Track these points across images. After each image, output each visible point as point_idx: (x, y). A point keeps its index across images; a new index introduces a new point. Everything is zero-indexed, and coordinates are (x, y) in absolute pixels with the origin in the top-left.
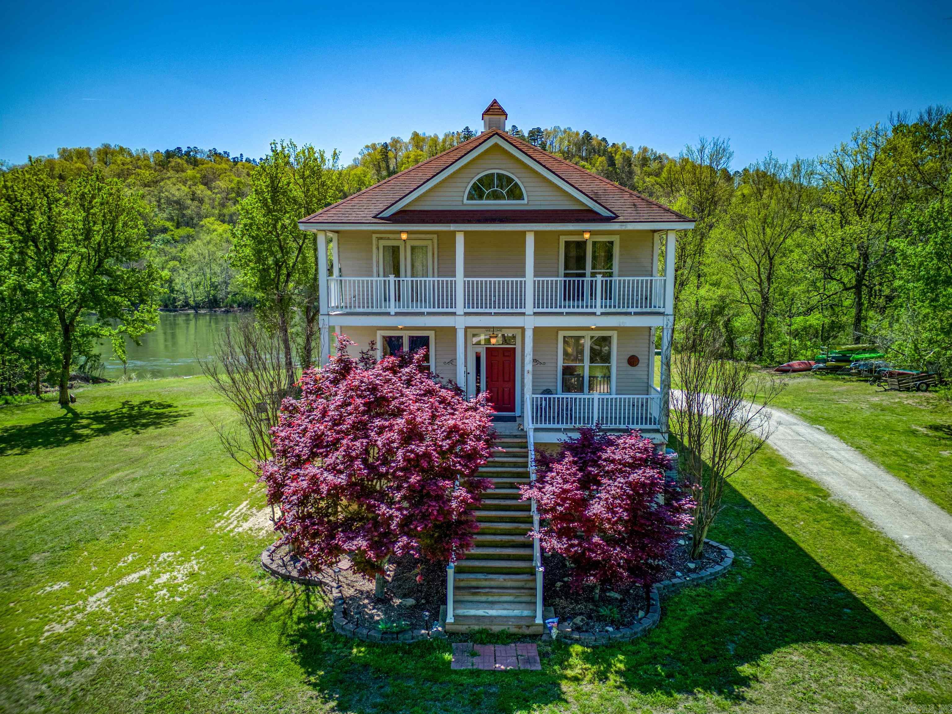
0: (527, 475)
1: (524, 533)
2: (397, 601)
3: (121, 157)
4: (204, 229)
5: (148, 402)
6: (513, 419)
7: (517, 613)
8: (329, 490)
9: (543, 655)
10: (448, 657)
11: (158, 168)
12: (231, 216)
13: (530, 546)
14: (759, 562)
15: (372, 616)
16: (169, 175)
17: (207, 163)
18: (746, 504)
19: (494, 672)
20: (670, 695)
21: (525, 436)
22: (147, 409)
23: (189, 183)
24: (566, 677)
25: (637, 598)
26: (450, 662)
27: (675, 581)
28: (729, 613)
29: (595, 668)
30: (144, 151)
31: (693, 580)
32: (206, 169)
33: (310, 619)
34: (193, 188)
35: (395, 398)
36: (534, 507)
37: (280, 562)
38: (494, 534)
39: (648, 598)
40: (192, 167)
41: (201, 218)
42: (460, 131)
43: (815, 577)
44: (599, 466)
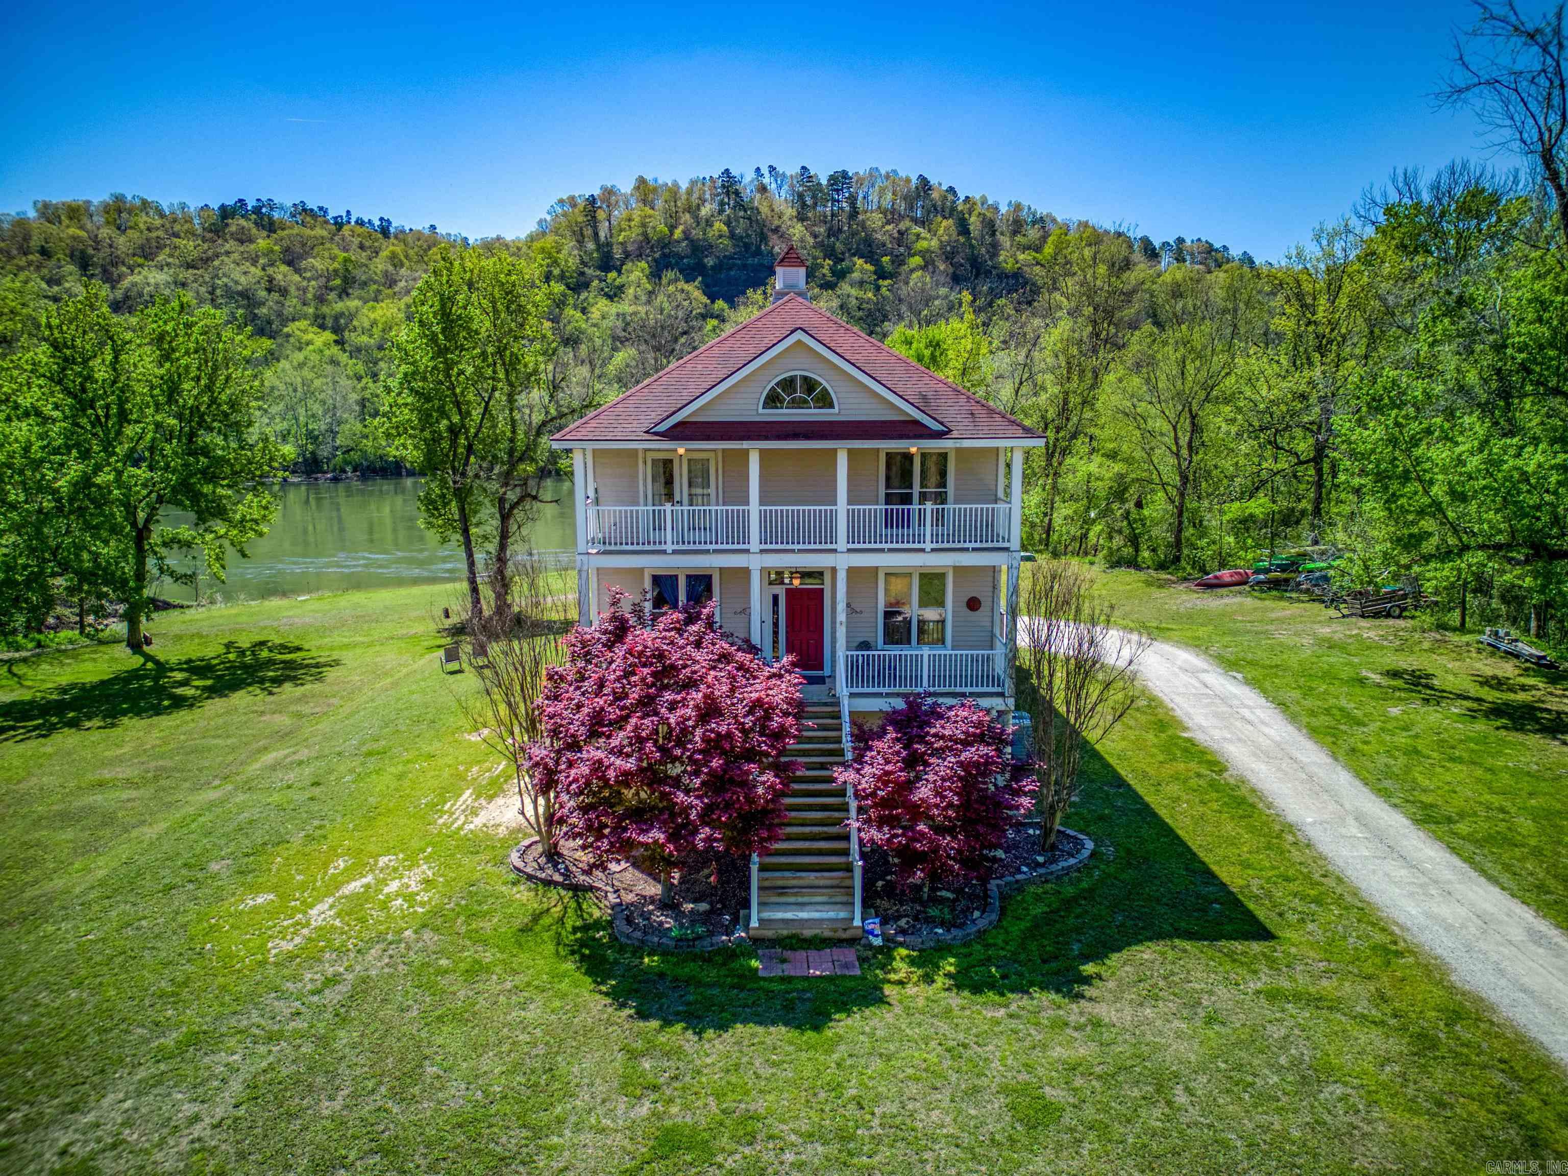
0: (841, 753)
1: (838, 822)
2: (688, 906)
3: (145, 218)
4: (292, 340)
5: (262, 643)
6: (821, 680)
7: (832, 915)
8: (617, 777)
9: (862, 960)
10: (755, 963)
11: (209, 235)
12: (336, 318)
13: (847, 838)
14: (1123, 854)
15: (661, 924)
16: (227, 247)
17: (292, 228)
18: (1120, 782)
19: (807, 978)
20: (1002, 995)
21: (837, 704)
22: (265, 654)
23: (262, 261)
24: (889, 981)
25: (971, 897)
26: (757, 969)
27: (1019, 877)
28: (1078, 910)
29: (920, 972)
30: (183, 206)
31: (1040, 876)
32: (289, 236)
33: (586, 928)
34: (270, 270)
35: (685, 666)
36: (850, 791)
37: (535, 865)
38: (802, 825)
39: (987, 896)
40: (265, 233)
41: (285, 321)
42: (716, 176)
43: (1187, 869)
44: (927, 743)
